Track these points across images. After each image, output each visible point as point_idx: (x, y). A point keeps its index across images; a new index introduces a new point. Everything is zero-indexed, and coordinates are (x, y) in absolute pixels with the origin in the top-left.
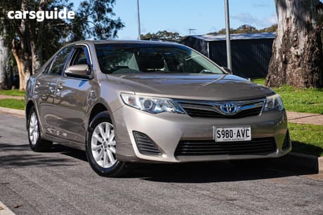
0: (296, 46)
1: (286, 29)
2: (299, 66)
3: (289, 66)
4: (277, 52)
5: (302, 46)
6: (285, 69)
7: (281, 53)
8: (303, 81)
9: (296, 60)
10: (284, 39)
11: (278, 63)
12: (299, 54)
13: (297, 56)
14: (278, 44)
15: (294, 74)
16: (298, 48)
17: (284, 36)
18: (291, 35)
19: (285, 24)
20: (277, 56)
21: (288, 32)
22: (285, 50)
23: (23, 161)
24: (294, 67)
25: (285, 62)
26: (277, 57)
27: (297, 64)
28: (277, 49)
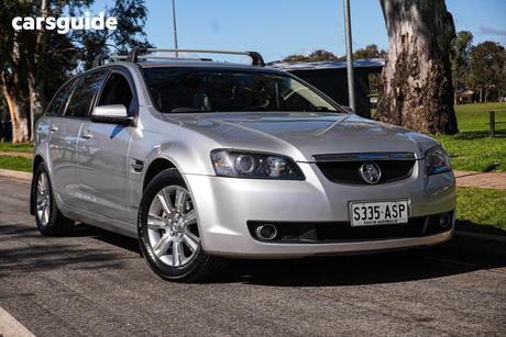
0: (416, 75)
1: (400, 50)
2: (421, 103)
3: (407, 104)
4: (389, 84)
5: (423, 74)
6: (400, 107)
7: (393, 85)
8: (427, 125)
9: (415, 95)
10: (398, 65)
11: (390, 99)
12: (420, 86)
13: (418, 90)
14: (390, 72)
15: (413, 115)
16: (419, 78)
17: (398, 61)
18: (408, 59)
19: (399, 44)
20: (389, 89)
21: (404, 55)
22: (400, 81)
23: (53, 258)
24: (414, 105)
25: (401, 98)
26: (388, 92)
27: (417, 100)
28: (389, 80)
